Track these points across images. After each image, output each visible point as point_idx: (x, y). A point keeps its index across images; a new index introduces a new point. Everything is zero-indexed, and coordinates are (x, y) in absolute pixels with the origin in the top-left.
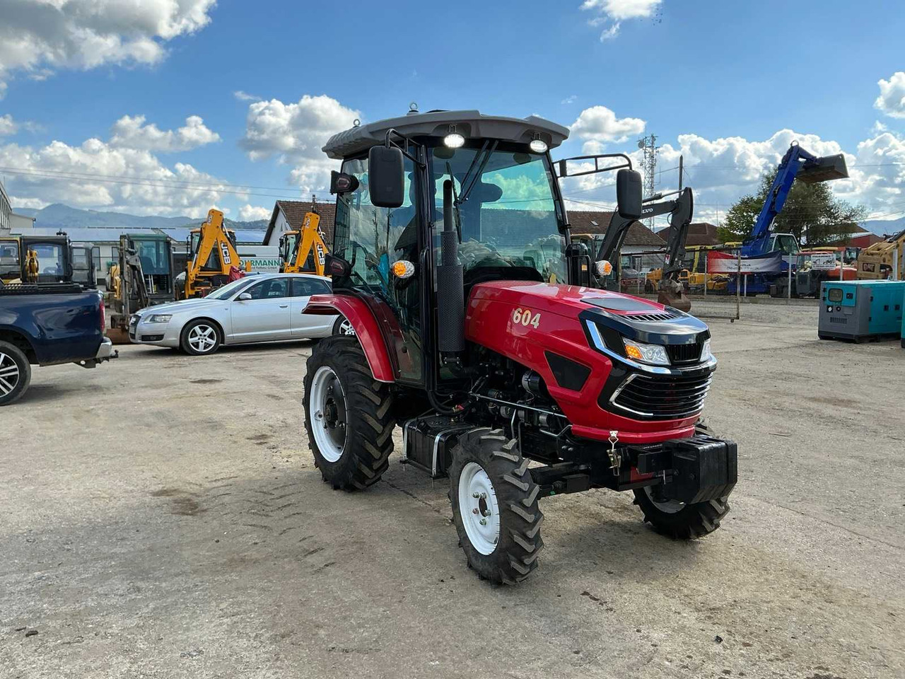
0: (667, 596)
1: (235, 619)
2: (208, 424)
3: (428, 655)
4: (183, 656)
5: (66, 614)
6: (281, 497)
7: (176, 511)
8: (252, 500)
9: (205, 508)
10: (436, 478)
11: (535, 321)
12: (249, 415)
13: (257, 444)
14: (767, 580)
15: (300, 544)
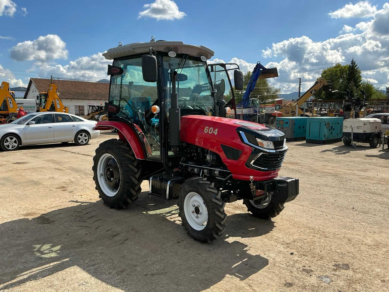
0: (269, 240)
1: (95, 267)
2: (33, 183)
3: (188, 272)
4: (79, 285)
5: (11, 273)
6: (87, 213)
7: (40, 222)
8: (74, 215)
9: (53, 220)
10: (168, 200)
11: (215, 132)
12: (50, 178)
13: (62, 190)
14: (301, 231)
15: (107, 233)
